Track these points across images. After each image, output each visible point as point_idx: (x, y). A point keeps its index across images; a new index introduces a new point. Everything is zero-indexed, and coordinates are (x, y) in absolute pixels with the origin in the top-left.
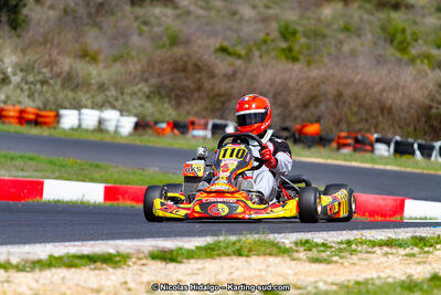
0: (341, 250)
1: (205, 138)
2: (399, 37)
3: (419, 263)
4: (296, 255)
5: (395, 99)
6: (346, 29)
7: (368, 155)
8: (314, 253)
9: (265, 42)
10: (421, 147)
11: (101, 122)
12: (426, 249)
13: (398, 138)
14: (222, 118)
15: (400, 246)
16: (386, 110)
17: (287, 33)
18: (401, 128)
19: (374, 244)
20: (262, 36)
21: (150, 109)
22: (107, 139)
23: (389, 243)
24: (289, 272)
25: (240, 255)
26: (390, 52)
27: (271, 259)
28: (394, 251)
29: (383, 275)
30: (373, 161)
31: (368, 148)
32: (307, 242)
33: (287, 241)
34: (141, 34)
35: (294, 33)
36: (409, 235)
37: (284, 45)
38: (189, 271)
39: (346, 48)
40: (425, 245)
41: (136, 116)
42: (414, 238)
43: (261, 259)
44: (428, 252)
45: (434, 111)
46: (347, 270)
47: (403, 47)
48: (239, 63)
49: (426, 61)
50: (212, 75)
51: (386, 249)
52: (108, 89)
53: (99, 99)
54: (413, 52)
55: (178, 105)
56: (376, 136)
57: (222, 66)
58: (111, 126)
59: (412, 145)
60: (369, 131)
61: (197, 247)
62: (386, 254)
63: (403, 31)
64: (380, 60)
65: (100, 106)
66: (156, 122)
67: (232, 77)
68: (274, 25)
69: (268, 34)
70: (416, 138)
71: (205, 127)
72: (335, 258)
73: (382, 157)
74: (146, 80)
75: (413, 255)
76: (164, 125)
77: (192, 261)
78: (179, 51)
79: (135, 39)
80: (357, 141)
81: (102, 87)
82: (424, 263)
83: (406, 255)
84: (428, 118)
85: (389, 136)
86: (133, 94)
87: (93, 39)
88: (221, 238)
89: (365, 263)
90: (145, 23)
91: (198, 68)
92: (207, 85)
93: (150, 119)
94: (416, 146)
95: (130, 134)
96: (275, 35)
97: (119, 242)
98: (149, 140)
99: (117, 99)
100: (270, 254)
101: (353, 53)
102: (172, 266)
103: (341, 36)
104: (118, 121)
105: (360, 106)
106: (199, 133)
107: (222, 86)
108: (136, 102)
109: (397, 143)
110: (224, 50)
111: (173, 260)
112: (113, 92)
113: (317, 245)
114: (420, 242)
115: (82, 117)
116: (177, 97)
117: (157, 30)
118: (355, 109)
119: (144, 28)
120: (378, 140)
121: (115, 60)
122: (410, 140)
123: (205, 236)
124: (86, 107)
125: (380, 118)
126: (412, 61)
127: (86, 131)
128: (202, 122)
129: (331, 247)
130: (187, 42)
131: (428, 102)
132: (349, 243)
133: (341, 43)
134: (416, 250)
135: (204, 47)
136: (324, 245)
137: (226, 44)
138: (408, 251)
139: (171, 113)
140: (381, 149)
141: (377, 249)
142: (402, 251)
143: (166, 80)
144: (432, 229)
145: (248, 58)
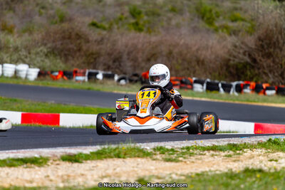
0: (183, 153)
1: (84, 81)
2: (208, 15)
3: (235, 161)
4: (155, 157)
5: (206, 55)
6: (173, 10)
7: (189, 91)
8: (166, 156)
9: (121, 19)
10: (223, 86)
11: (16, 72)
12: (238, 152)
13: (208, 80)
14: (94, 68)
15: (221, 150)
16: (200, 62)
17: (135, 13)
18: (210, 74)
19: (204, 149)
20: (119, 15)
21: (48, 63)
22: (21, 83)
23: (214, 148)
24: (152, 168)
25: (119, 157)
26: (202, 24)
27: (139, 160)
28: (217, 153)
29: (212, 169)
30: (193, 95)
31: (189, 86)
32: (161, 148)
33: (148, 148)
34: (40, 14)
35: (140, 13)
36: (226, 143)
37: (133, 21)
38: (88, 168)
39: (173, 22)
40: (237, 150)
41: (39, 68)
42: (229, 144)
43: (132, 160)
44: (239, 154)
45: (232, 62)
46: (189, 166)
47: (210, 21)
48: (104, 32)
49: (225, 30)
50: (88, 41)
51: (212, 152)
52: (21, 50)
53: (15, 57)
54: (217, 24)
55: (66, 61)
56: (194, 79)
57: (94, 35)
58: (23, 75)
59: (218, 84)
60: (190, 76)
61: (91, 153)
62: (213, 155)
63: (211, 11)
64: (195, 30)
65: (16, 62)
66: (52, 72)
67: (101, 42)
68: (126, 8)
69: (122, 14)
70: (220, 80)
71: (83, 74)
72: (181, 159)
73: (198, 93)
74: (45, 45)
75: (230, 156)
76: (57, 74)
77: (89, 161)
78: (65, 25)
79: (37, 18)
80: (182, 82)
81: (16, 49)
82: (238, 161)
83: (226, 156)
84: (228, 66)
85: (203, 79)
86: (37, 53)
87: (10, 18)
88: (106, 146)
89: (200, 161)
90: (43, 8)
91: (79, 36)
92: (84, 48)
93: (47, 70)
94: (220, 85)
95: (36, 80)
96: (127, 14)
97: (40, 150)
98: (48, 83)
99: (26, 57)
100: (139, 157)
101: (178, 26)
102: (76, 165)
103: (170, 15)
104: (27, 71)
105: (184, 60)
106: (80, 78)
107: (95, 48)
108: (39, 59)
109: (208, 83)
110: (94, 25)
111: (76, 161)
112: (24, 53)
113: (168, 150)
114: (234, 147)
115: (4, 69)
116: (65, 55)
117: (51, 12)
118: (180, 61)
119: (43, 11)
120: (196, 82)
121: (25, 31)
122: (216, 81)
123: (95, 145)
124: (7, 63)
125: (197, 67)
126: (216, 30)
127: (7, 77)
128: (82, 71)
129: (177, 151)
130: (70, 20)
131: (227, 56)
132: (188, 148)
133: (170, 19)
134: (231, 153)
135: (82, 22)
136: (172, 150)
137: (95, 21)
138: (226, 153)
139: (61, 66)
140: (198, 87)
141: (206, 152)
142: (223, 154)
143: (58, 44)
144: (240, 139)
145: (110, 29)
